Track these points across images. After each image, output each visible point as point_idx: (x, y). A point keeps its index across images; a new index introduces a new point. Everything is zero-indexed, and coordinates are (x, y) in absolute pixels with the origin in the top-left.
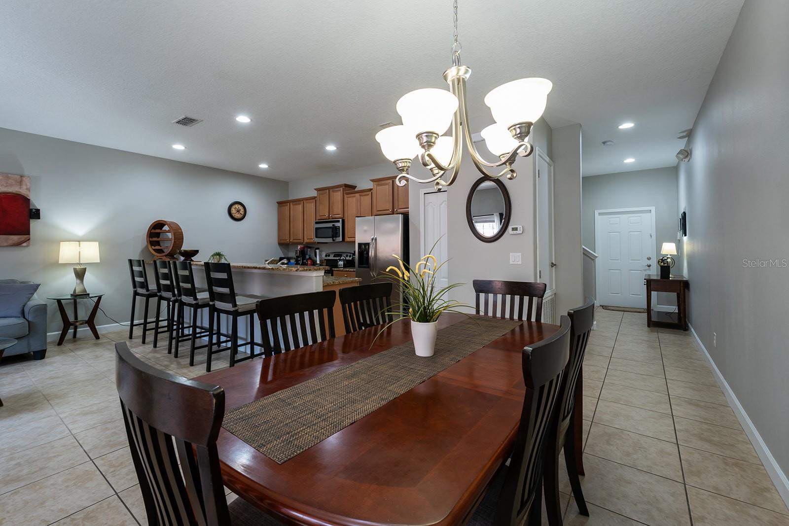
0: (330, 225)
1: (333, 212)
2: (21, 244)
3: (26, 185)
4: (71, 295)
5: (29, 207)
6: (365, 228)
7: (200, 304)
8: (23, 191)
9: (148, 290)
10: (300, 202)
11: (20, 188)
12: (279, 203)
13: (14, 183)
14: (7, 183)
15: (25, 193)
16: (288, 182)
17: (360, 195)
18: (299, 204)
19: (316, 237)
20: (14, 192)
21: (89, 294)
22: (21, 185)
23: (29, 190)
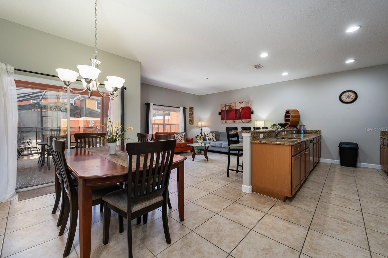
2: (249, 121)
15: (250, 106)
20: (248, 106)
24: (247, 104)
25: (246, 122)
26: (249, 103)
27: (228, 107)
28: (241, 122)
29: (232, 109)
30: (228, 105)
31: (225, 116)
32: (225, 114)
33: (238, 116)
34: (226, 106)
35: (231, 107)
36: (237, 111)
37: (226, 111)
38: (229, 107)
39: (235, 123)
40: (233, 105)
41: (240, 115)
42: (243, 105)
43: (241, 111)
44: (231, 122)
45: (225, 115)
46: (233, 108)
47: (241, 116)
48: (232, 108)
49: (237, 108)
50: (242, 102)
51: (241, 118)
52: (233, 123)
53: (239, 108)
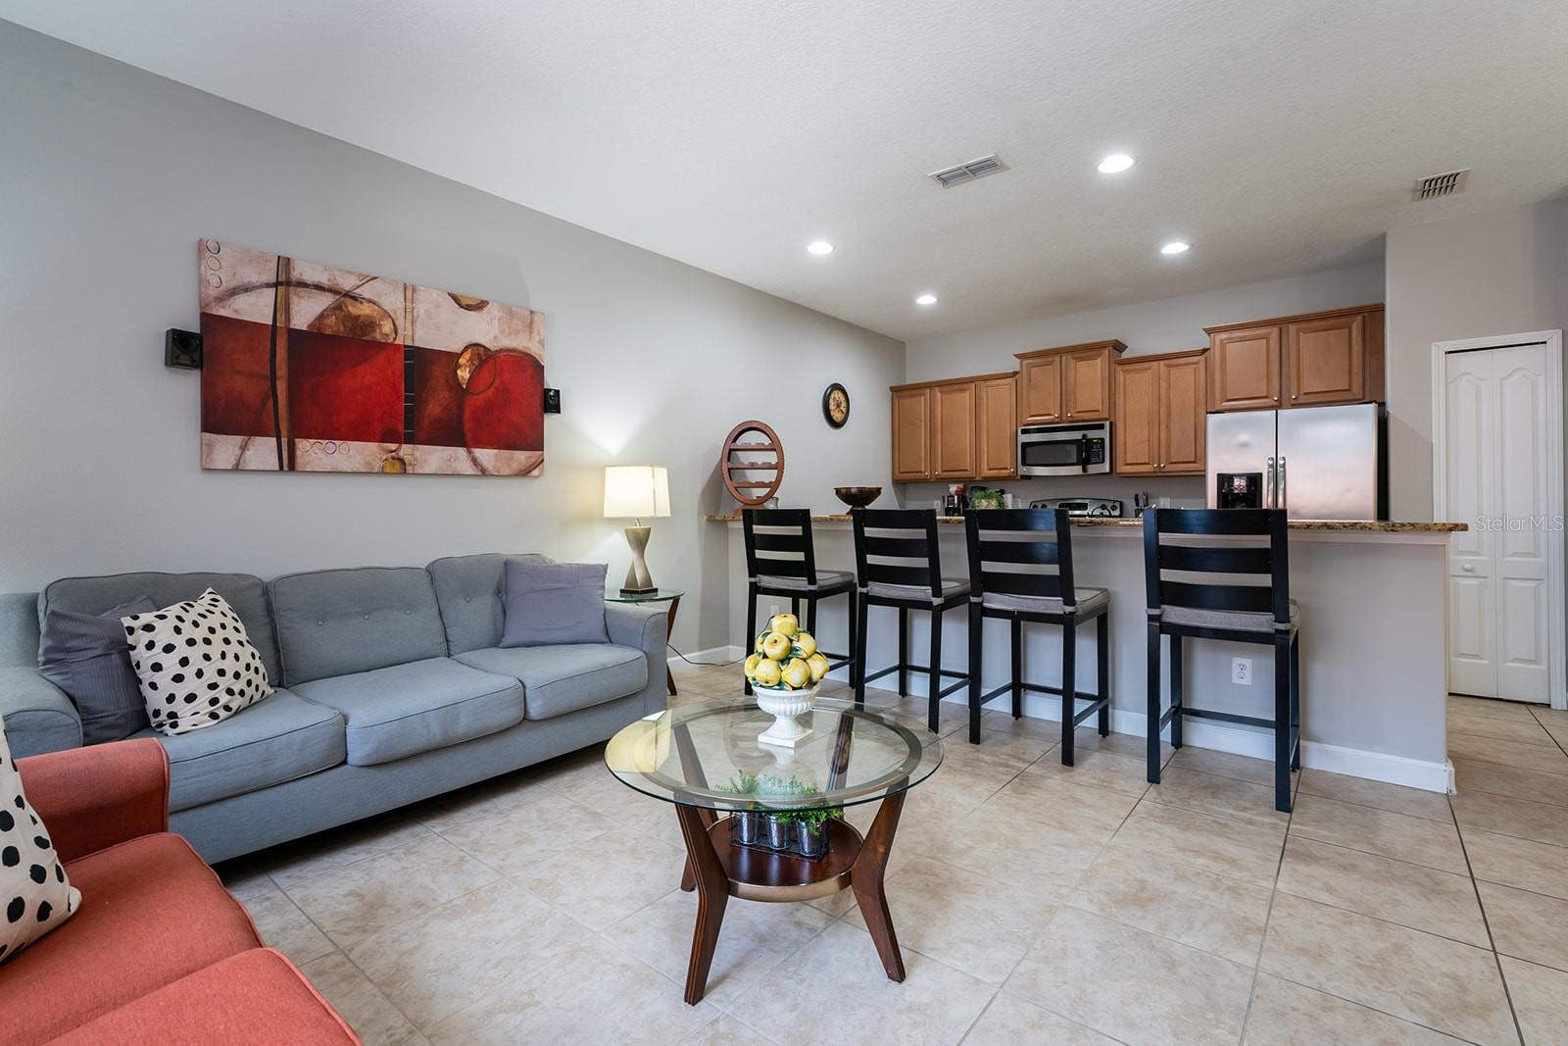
0: (1077, 435)
1: (1075, 408)
2: (530, 472)
3: (539, 334)
4: (622, 591)
5: (543, 385)
6: (1244, 438)
7: (1078, 613)
8: (534, 349)
9: (812, 581)
10: (966, 386)
11: (530, 339)
12: (893, 389)
13: (520, 327)
14: (510, 327)
15: (537, 352)
16: (903, 343)
17: (1168, 366)
18: (964, 390)
19: (1024, 463)
20: (521, 348)
21: (656, 590)
22: (530, 333)
23: (541, 343)
24: (517, 332)
25: (507, 472)
26: (530, 326)
27: (325, 301)
28: (465, 466)
29: (378, 336)
30: (323, 279)
31: (282, 387)
32: (282, 371)
33: (434, 408)
34: (285, 282)
35: (365, 310)
36: (421, 363)
37: (294, 334)
38: (337, 308)
39: (404, 472)
40: (392, 301)
41: (461, 408)
42: (486, 331)
43: (464, 374)
44: (356, 464)
45: (273, 379)
46: (387, 327)
47: (467, 414)
48: (370, 325)
49: (426, 337)
50: (479, 306)
51: (468, 436)
52: (382, 473)
53: (453, 345)
